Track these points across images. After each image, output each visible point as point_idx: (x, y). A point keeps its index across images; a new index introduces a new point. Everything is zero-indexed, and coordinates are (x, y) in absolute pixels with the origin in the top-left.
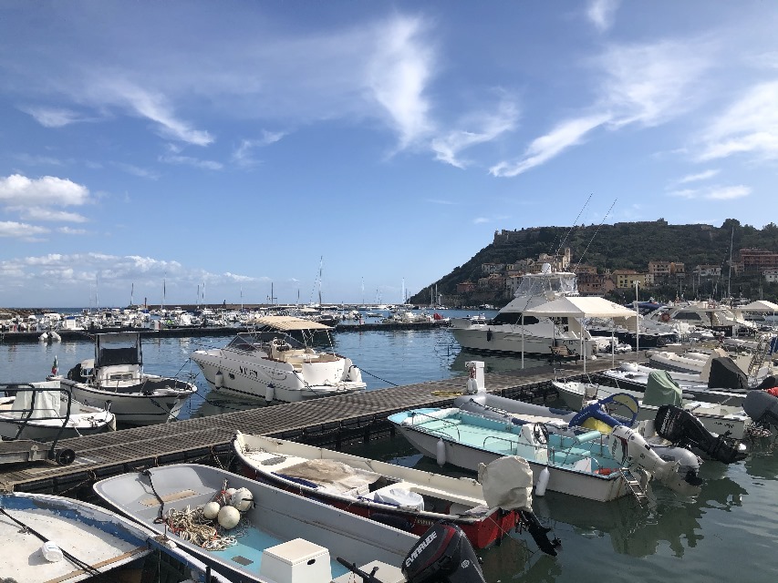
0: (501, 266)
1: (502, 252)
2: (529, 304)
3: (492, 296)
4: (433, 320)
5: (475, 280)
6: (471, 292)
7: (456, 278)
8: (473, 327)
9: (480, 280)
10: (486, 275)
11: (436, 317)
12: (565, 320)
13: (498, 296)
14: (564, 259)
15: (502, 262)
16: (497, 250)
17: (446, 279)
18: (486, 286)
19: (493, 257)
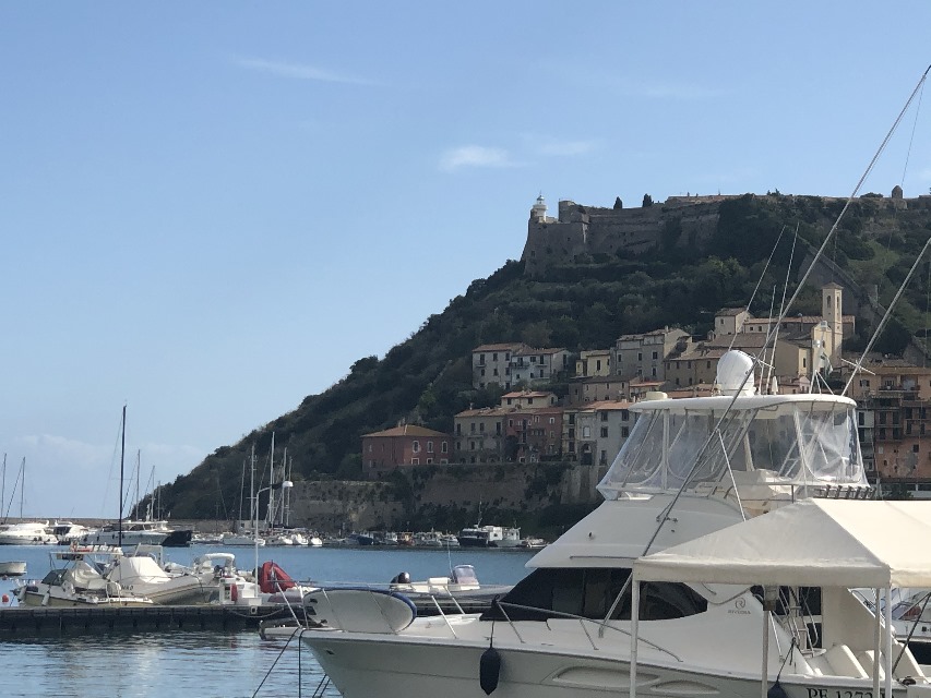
0: (557, 357)
1: (559, 296)
2: (666, 527)
3: (514, 490)
4: (251, 595)
5: (441, 416)
6: (425, 473)
7: (358, 408)
8: (418, 630)
9: (465, 419)
10: (490, 399)
11: (267, 580)
12: (811, 599)
13: (537, 488)
14: (820, 334)
15: (557, 341)
16: (539, 287)
17: (315, 407)
18: (490, 444)
19: (523, 317)
